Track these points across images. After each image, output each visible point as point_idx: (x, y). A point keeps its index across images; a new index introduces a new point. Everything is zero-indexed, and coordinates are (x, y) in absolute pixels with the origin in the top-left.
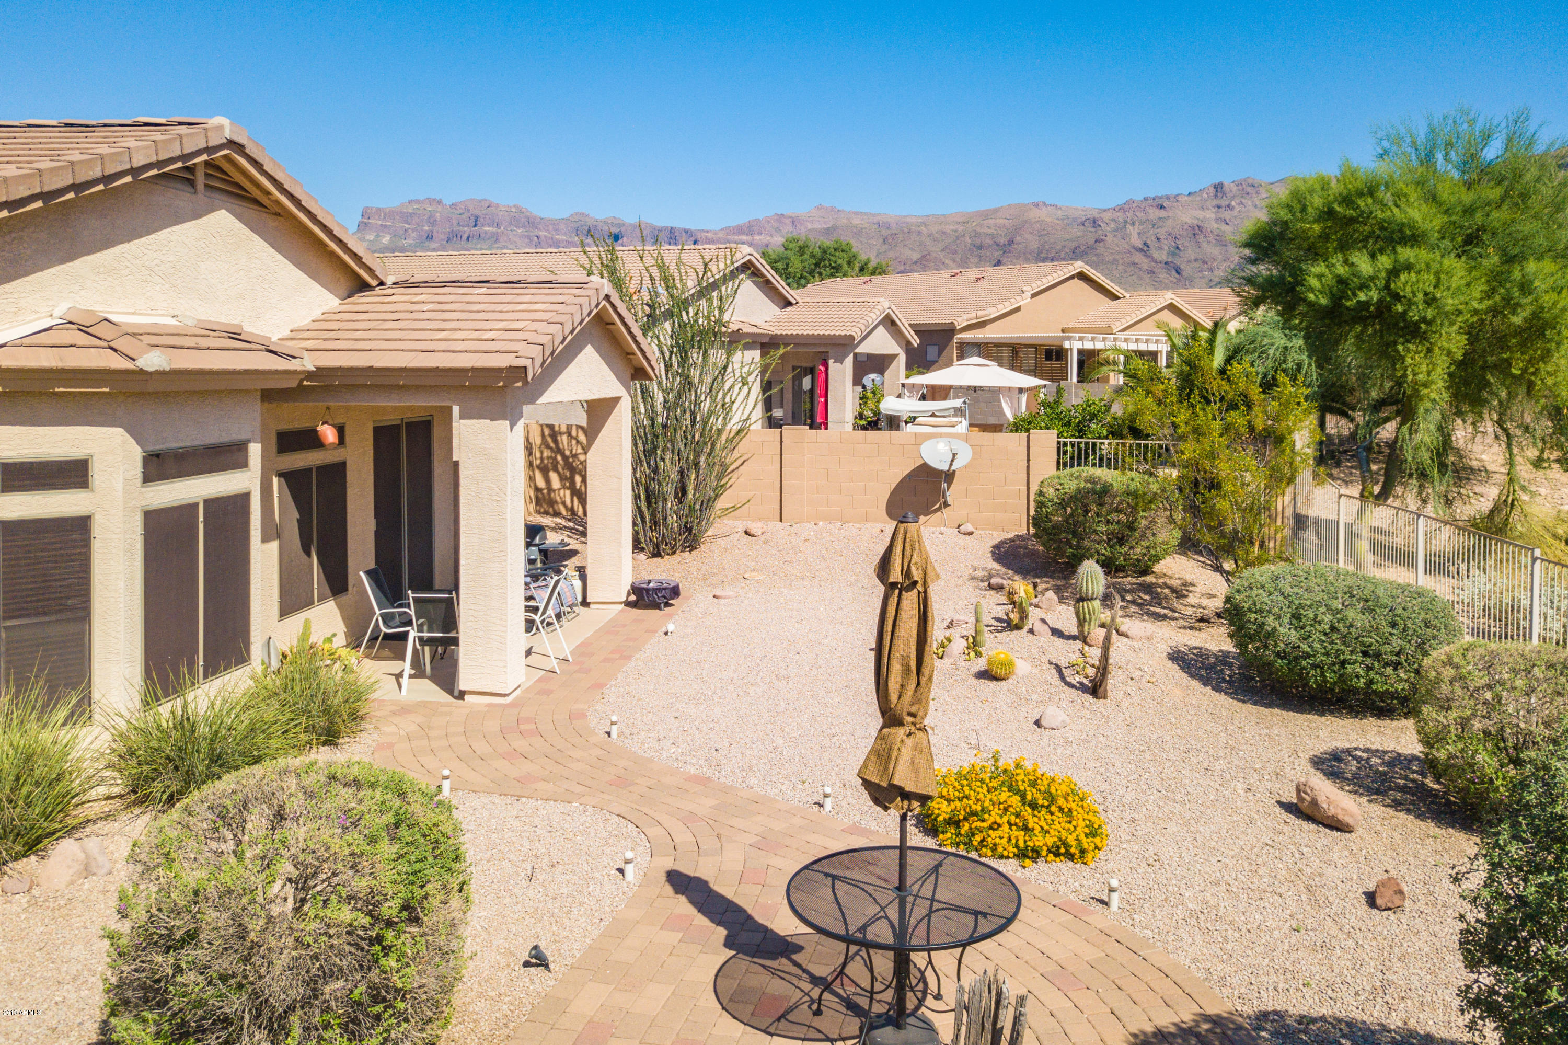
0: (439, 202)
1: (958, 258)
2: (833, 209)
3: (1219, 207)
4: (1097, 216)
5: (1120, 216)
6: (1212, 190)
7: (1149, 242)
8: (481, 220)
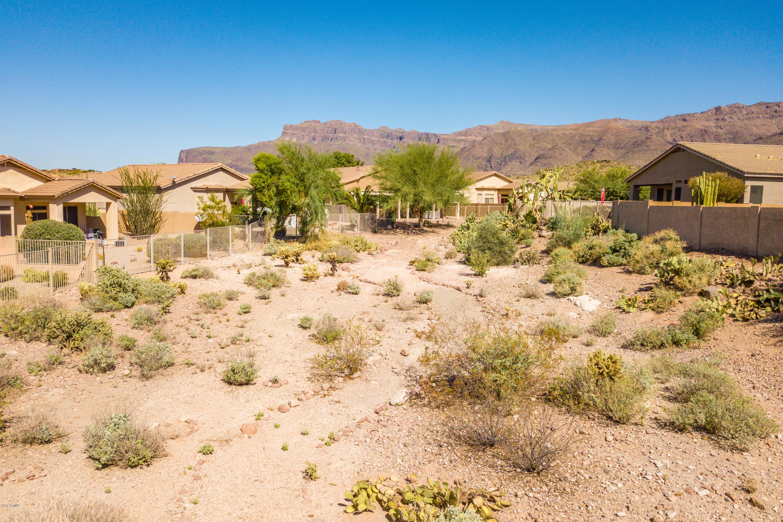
0: (319, 122)
1: (572, 147)
2: (508, 122)
3: (718, 120)
4: (648, 125)
5: (661, 125)
6: (714, 111)
7: (676, 139)
8: (337, 130)
